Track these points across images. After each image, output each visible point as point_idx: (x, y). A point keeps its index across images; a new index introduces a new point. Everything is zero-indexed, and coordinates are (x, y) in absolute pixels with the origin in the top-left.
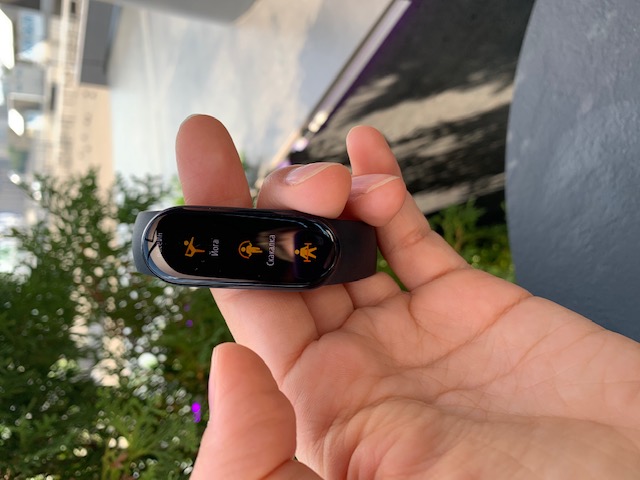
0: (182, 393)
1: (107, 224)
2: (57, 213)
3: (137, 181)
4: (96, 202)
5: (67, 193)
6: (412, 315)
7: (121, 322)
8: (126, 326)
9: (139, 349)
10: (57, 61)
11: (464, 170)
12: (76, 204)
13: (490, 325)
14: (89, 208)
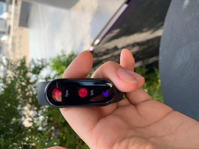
0: (53, 128)
1: (29, 74)
2: (13, 71)
3: (38, 60)
4: (25, 67)
5: (16, 65)
8: (35, 107)
9: (39, 114)
10: (10, 18)
12: (19, 68)
13: (164, 118)
14: (23, 69)
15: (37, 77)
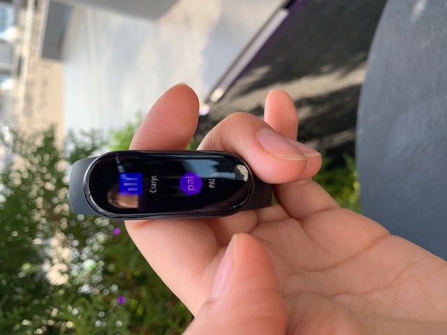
0: (115, 288)
1: (62, 165)
2: (25, 156)
3: (84, 134)
4: (54, 149)
5: (33, 143)
7: (72, 237)
8: (75, 239)
9: (84, 256)
10: (23, 41)
12: (40, 151)
14: (49, 153)
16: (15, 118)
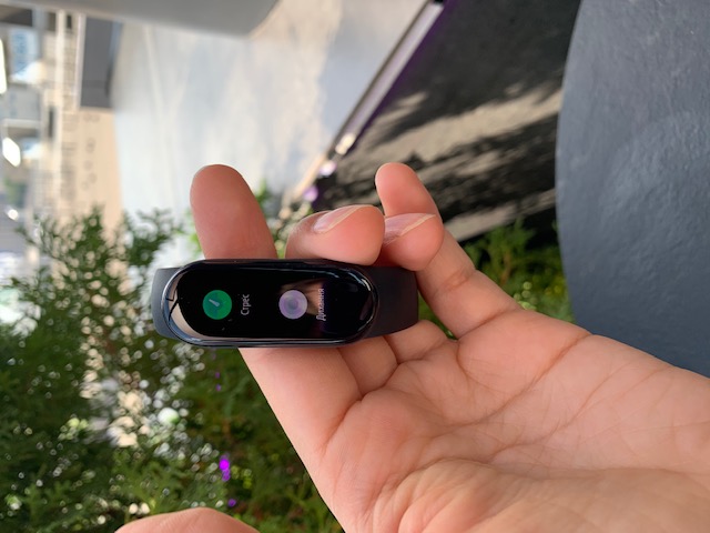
0: (207, 449)
1: (115, 267)
2: (60, 258)
5: (69, 236)
6: (461, 367)
7: (137, 375)
8: (143, 378)
9: (158, 404)
10: (54, 82)
11: (508, 189)
12: (80, 247)
14: (94, 250)
15: (142, 275)
16: (50, 202)
